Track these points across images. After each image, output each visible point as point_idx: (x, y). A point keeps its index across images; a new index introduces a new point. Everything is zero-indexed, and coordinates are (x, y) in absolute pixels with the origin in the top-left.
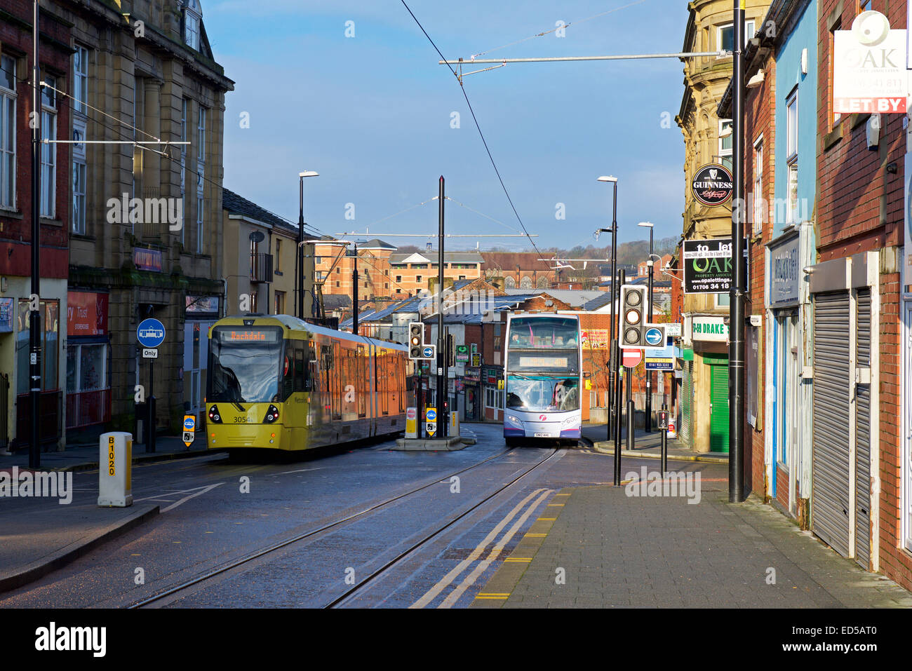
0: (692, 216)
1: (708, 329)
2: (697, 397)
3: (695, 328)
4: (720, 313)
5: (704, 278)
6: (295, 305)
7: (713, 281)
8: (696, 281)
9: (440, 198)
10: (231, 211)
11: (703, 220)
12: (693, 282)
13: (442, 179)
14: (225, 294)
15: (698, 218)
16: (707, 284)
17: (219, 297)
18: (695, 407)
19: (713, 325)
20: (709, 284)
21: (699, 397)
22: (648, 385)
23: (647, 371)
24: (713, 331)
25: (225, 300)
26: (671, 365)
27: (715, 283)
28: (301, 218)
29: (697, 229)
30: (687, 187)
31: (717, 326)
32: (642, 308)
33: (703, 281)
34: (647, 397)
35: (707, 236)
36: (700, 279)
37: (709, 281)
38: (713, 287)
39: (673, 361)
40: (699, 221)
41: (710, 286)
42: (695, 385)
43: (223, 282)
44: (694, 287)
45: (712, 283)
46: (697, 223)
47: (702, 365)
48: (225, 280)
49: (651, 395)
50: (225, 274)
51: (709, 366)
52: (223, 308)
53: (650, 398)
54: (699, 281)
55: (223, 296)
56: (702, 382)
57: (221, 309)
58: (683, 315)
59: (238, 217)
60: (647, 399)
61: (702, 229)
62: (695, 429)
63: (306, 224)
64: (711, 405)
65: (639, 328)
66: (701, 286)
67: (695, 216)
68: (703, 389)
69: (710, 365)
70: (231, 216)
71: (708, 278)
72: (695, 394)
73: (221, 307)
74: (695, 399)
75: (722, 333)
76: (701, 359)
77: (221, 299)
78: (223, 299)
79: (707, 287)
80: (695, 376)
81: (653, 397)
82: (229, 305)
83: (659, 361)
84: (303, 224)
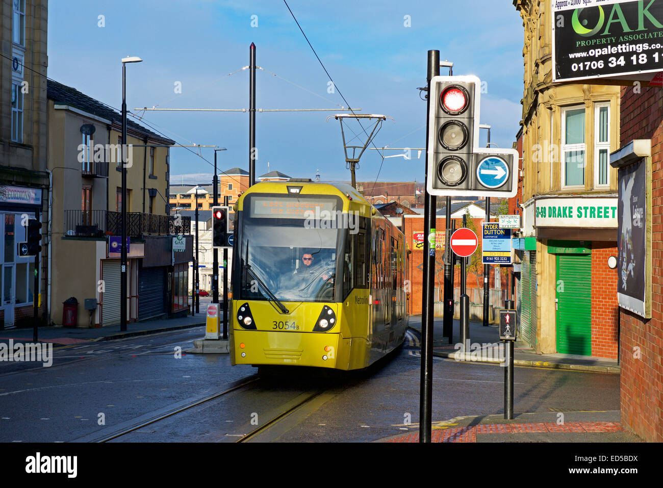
0: (535, 86)
1: (554, 212)
2: (540, 291)
3: (538, 213)
4: (569, 194)
5: (595, 47)
6: (144, 203)
7: (614, 50)
8: (578, 55)
9: (250, 67)
10: (57, 101)
11: (548, 88)
12: (571, 56)
13: (253, 47)
14: (51, 186)
15: (541, 87)
16: (601, 57)
17: (42, 189)
18: (538, 303)
19: (559, 208)
20: (605, 58)
21: (542, 291)
22: (486, 281)
23: (485, 265)
24: (559, 215)
25: (50, 193)
26: (509, 259)
27: (617, 56)
28: (124, 105)
29: (540, 100)
30: (526, 72)
31: (565, 209)
32: (471, 119)
33: (592, 53)
34: (485, 291)
35: (553, 106)
36: (586, 49)
37: (605, 51)
38: (613, 63)
39: (511, 254)
40: (542, 91)
41: (606, 63)
42: (539, 277)
43: (48, 174)
44: (574, 67)
45: (612, 55)
46: (540, 94)
47: (547, 255)
48: (50, 171)
49: (488, 290)
50: (51, 166)
51: (554, 256)
52: (48, 200)
53: (488, 293)
54: (584, 54)
55: (48, 188)
56: (546, 274)
57: (45, 202)
58: (522, 205)
59: (64, 107)
60: (484, 294)
61: (547, 99)
62: (538, 328)
63: (129, 112)
64: (557, 300)
65: (464, 157)
66: (588, 63)
67: (538, 85)
68: (547, 283)
69: (556, 254)
70: (56, 107)
71: (601, 46)
72: (539, 288)
73: (45, 199)
74: (538, 293)
75: (570, 216)
76: (545, 248)
77: (45, 191)
78: (48, 191)
79: (601, 64)
80: (538, 267)
81: (491, 292)
82: (54, 197)
83: (497, 254)
84: (126, 112)
